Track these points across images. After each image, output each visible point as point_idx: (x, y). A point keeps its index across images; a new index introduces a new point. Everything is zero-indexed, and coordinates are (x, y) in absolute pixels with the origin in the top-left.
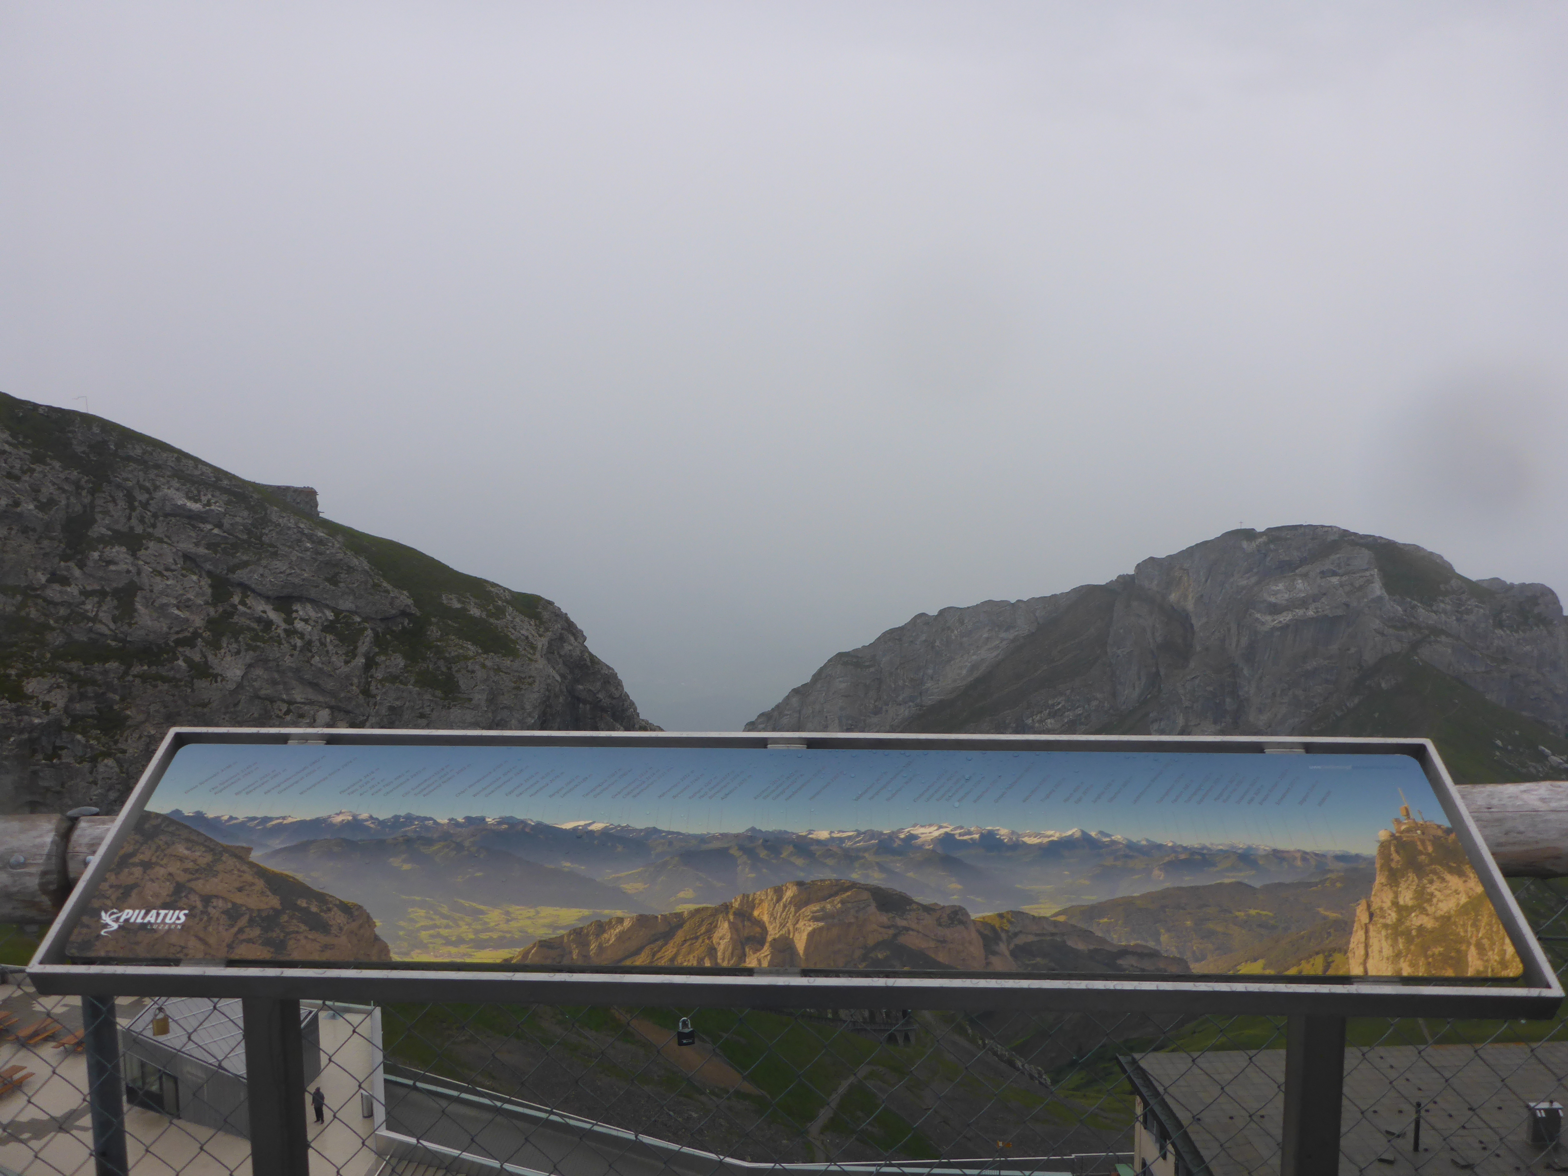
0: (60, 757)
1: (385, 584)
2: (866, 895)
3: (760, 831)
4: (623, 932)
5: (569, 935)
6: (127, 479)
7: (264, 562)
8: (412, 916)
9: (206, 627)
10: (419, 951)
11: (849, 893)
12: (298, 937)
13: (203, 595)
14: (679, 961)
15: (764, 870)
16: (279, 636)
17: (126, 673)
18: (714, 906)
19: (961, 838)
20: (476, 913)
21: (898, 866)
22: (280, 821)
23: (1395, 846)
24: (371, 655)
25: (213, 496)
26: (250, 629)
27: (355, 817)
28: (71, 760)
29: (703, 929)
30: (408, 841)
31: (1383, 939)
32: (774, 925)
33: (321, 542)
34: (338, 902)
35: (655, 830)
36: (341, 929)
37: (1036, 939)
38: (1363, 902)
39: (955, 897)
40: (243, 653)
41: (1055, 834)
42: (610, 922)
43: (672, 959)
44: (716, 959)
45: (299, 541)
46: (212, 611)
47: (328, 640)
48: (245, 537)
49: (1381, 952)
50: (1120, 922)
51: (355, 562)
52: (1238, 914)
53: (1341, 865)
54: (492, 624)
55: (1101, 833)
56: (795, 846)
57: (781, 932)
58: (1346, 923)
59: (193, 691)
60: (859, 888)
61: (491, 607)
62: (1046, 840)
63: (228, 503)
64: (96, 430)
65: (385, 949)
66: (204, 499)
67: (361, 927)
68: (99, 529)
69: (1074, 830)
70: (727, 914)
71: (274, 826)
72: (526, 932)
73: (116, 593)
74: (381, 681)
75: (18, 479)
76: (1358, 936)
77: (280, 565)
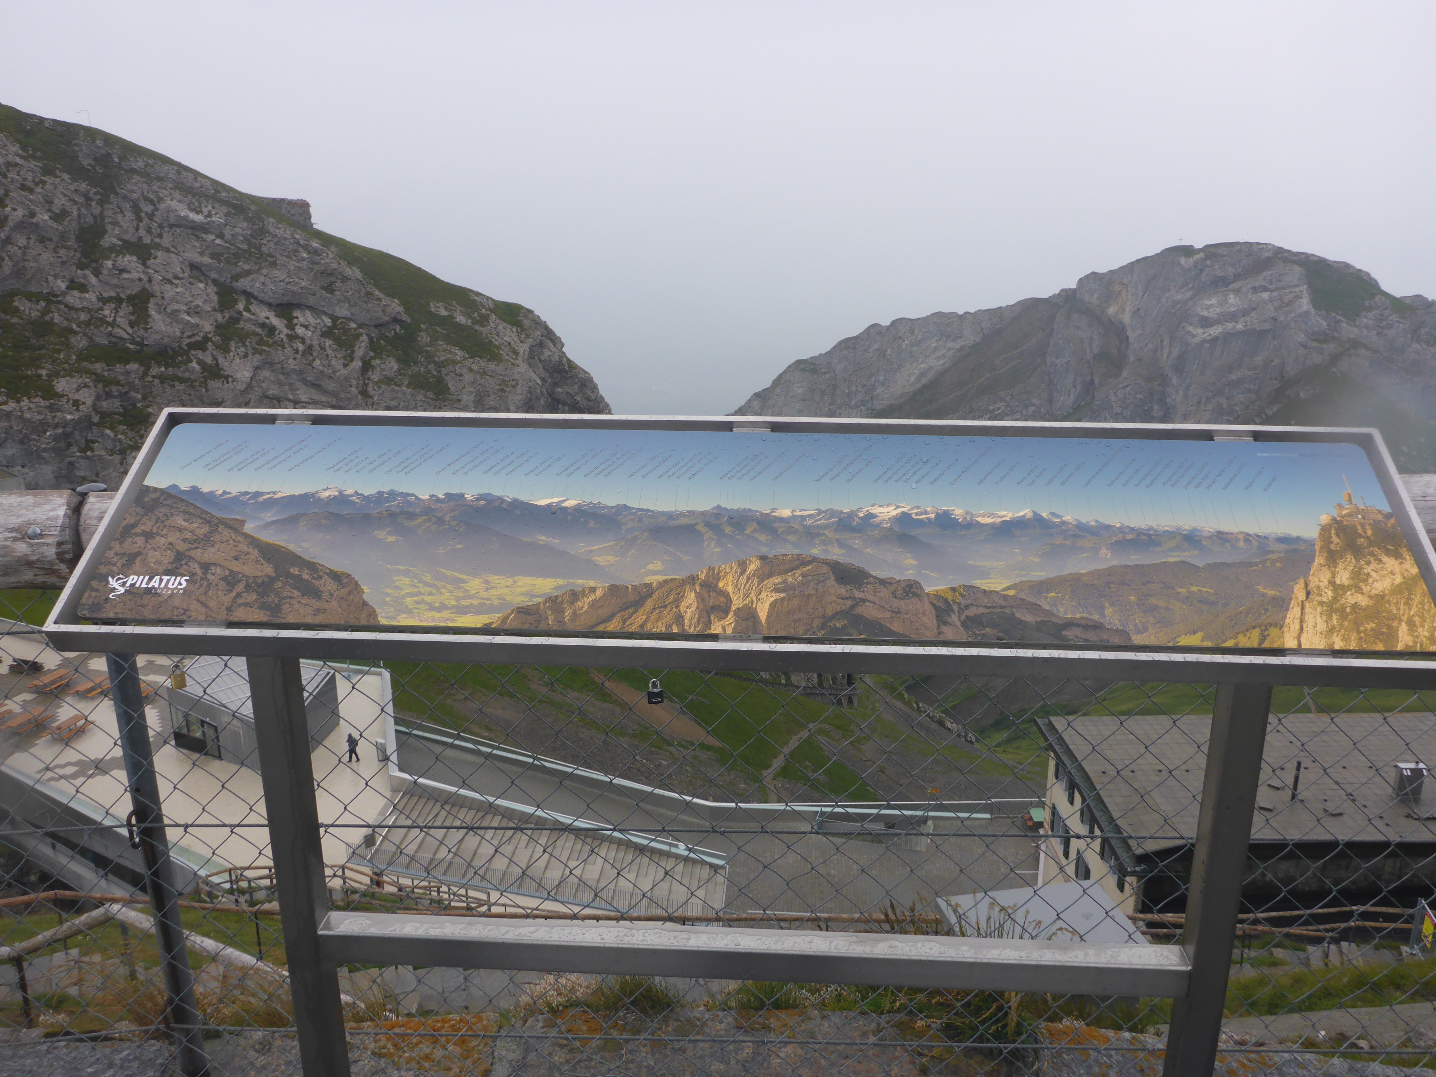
0: (92, 450)
1: (377, 293)
2: (825, 569)
3: (726, 509)
4: (596, 600)
5: (545, 602)
6: (132, 191)
7: (264, 271)
8: (397, 584)
9: (214, 332)
10: (404, 616)
11: (809, 567)
12: (292, 602)
13: (210, 301)
14: (649, 627)
15: (729, 545)
16: (282, 341)
17: (146, 374)
18: (681, 578)
19: (918, 517)
20: (457, 582)
21: (856, 542)
22: (271, 495)
23: (1336, 529)
24: (367, 359)
25: (213, 207)
26: (255, 334)
27: (341, 493)
28: (103, 453)
29: (671, 598)
30: (392, 515)
31: (1318, 615)
32: (738, 595)
33: (316, 252)
34: (328, 571)
35: (625, 507)
36: (331, 595)
37: (986, 611)
38: (1301, 581)
39: (910, 572)
40: (250, 357)
41: (1008, 515)
42: (584, 591)
43: (642, 626)
44: (683, 625)
45: (296, 251)
46: (219, 317)
47: (327, 345)
48: (245, 247)
49: (1315, 627)
50: (1067, 597)
51: (348, 271)
52: (1179, 590)
53: (1282, 546)
54: (476, 331)
55: (1052, 514)
56: (758, 523)
57: (745, 602)
58: (1283, 600)
59: (207, 391)
60: (819, 562)
61: (476, 315)
62: (999, 520)
63: (228, 214)
64: (100, 143)
65: (373, 614)
66: (205, 211)
67: (350, 593)
68: (110, 240)
69: (1026, 511)
70: (694, 585)
71: (265, 500)
72: (505, 600)
73: (131, 299)
74: (377, 383)
75: (31, 191)
76: (1294, 613)
77: (279, 274)
